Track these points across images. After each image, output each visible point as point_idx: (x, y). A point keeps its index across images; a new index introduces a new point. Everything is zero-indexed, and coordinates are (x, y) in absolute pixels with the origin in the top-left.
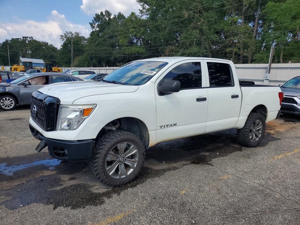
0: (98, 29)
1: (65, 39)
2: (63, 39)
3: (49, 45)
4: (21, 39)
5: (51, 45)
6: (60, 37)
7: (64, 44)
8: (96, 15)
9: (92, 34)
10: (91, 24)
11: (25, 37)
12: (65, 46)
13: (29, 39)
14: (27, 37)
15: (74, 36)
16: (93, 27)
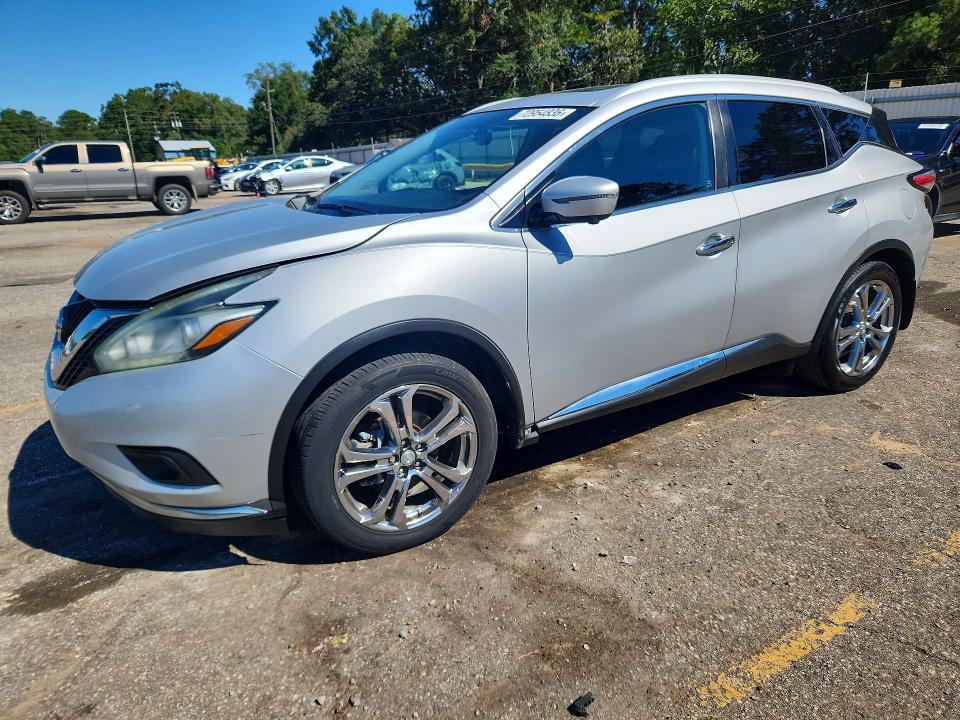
0: (327, 56)
1: (259, 83)
2: (254, 85)
3: (221, 99)
4: (150, 89)
5: (227, 100)
6: (245, 79)
7: (256, 96)
8: (320, 20)
9: (317, 66)
10: (311, 44)
11: (162, 85)
12: (259, 99)
13: (171, 89)
14: (166, 85)
15: (279, 73)
16: (316, 50)
